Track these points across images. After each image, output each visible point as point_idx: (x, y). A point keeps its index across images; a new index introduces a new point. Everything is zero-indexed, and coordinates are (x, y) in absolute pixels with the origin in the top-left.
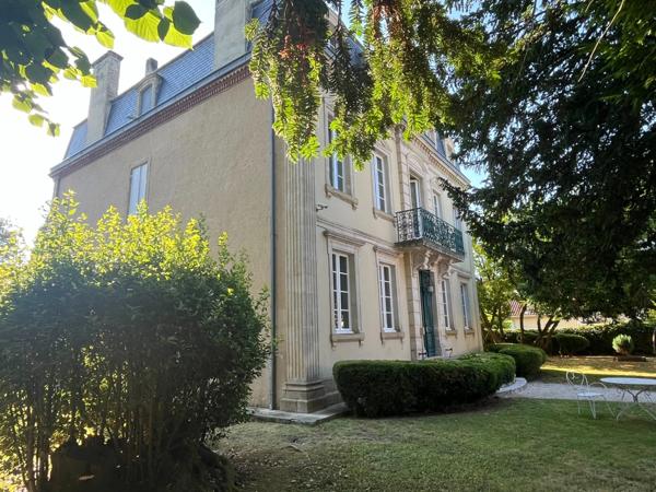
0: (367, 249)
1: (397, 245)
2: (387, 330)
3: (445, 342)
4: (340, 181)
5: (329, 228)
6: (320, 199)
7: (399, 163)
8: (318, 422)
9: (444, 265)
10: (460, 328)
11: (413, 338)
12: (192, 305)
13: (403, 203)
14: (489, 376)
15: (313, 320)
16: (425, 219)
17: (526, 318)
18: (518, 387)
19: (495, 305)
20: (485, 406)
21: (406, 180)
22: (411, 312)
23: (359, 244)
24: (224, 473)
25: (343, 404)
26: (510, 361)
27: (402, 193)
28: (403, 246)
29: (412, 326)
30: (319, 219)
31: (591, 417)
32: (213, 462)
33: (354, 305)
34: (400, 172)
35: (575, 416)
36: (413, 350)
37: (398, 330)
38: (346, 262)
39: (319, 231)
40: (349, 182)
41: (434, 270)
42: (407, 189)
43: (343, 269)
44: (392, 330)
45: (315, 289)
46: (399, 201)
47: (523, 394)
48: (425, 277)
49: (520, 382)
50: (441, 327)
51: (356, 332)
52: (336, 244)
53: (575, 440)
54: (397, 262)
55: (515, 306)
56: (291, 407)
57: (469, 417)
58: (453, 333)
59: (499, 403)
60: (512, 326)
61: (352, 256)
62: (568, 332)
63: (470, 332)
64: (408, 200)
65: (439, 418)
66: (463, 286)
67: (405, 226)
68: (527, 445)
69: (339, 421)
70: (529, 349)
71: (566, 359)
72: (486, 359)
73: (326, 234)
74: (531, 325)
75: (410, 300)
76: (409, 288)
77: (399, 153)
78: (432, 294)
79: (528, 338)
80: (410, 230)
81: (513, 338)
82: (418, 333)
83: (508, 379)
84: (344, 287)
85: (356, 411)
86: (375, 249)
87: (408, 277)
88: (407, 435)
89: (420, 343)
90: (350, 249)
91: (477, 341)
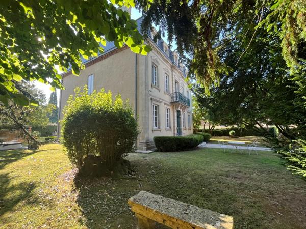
0: (163, 104)
1: (171, 103)
2: (167, 128)
3: (183, 132)
4: (155, 83)
5: (153, 97)
6: (150, 88)
7: (172, 78)
8: (149, 153)
9: (184, 109)
10: (187, 128)
11: (174, 130)
12: (122, 119)
13: (173, 90)
14: (197, 141)
15: (147, 124)
16: (180, 95)
17: (206, 125)
18: (204, 145)
19: (197, 122)
20: (195, 149)
21: (174, 83)
22: (174, 123)
23: (161, 102)
24: (129, 165)
25: (156, 148)
26: (203, 137)
27: (173, 87)
28: (173, 103)
29: (174, 127)
30: (150, 95)
31: (224, 152)
32: (126, 162)
33: (159, 120)
34: (173, 81)
35: (220, 152)
36: (174, 134)
37: (170, 128)
38: (157, 108)
39: (150, 98)
40: (158, 83)
41: (181, 110)
42: (174, 86)
43: (156, 110)
44: (169, 128)
45: (148, 115)
46: (172, 90)
47: (205, 146)
48: (178, 112)
49: (204, 143)
50: (182, 128)
51: (159, 128)
52: (154, 102)
53: (220, 158)
54: (170, 108)
55: (202, 122)
56: (141, 149)
57: (191, 152)
58: (185, 129)
59: (199, 148)
60: (201, 127)
61: (158, 106)
62: (217, 129)
63: (190, 129)
64: (174, 89)
65: (183, 152)
66: (189, 115)
67: (173, 97)
68: (208, 159)
69: (155, 153)
70: (206, 134)
71: (216, 137)
72: (196, 136)
73: (151, 99)
74: (207, 127)
75: (174, 119)
76: (174, 116)
77: (172, 74)
78: (180, 118)
79: (206, 131)
80: (175, 99)
81: (201, 131)
82: (176, 129)
83: (202, 142)
84: (156, 115)
85: (160, 150)
86: (165, 104)
87: (174, 112)
88: (175, 156)
89: (176, 132)
90: (158, 104)
91: (192, 132)
